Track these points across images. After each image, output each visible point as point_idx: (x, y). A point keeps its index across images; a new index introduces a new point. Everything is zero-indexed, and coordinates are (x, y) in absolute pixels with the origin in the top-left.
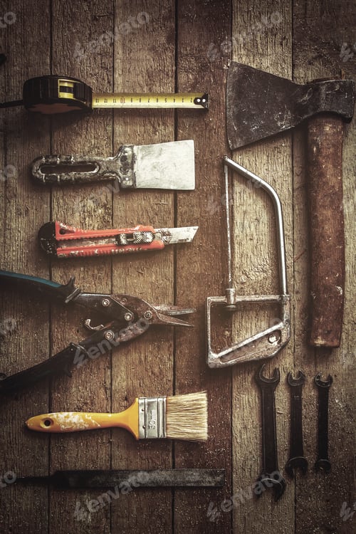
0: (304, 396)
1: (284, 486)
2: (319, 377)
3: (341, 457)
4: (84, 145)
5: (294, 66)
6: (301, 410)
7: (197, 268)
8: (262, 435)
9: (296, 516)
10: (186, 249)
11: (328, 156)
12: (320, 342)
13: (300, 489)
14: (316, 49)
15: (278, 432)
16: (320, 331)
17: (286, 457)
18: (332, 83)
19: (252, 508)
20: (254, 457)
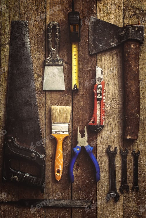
0: (128, 159)
1: (119, 197)
2: (134, 151)
3: (143, 185)
4: (33, 51)
5: (124, 18)
6: (126, 165)
7: (82, 104)
8: (110, 175)
9: (124, 209)
10: (77, 96)
11: (132, 58)
12: (129, 137)
13: (126, 198)
14: (133, 11)
15: (116, 174)
16: (129, 132)
17: (120, 184)
18: (134, 27)
19: (105, 205)
20: (106, 184)
